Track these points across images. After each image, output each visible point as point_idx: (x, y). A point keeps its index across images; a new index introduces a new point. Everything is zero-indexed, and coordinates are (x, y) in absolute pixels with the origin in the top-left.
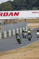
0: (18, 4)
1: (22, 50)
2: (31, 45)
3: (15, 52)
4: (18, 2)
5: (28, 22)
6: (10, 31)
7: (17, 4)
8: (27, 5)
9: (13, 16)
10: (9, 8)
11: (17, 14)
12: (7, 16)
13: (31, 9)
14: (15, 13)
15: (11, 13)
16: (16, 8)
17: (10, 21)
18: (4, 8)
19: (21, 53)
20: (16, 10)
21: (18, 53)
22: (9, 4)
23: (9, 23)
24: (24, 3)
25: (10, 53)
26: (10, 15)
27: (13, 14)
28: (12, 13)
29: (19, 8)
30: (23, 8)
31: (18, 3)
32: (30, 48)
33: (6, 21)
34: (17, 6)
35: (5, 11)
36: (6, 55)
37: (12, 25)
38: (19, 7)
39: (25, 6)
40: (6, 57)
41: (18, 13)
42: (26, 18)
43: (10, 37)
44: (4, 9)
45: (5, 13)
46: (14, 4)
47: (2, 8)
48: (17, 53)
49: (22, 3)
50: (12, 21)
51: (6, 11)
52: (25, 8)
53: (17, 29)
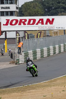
0: (53, 4)
1: (58, 81)
3: (47, 86)
7: (51, 5)
10: (38, 12)
11: (51, 22)
16: (49, 11)
17: (39, 34)
18: (29, 11)
19: (57, 87)
20: (48, 15)
21: (53, 87)
23: (37, 37)
24: (63, 3)
25: (39, 87)
28: (42, 20)
29: (54, 11)
30: (61, 12)
31: (53, 2)
34: (52, 7)
36: (31, 91)
37: (42, 39)
38: (53, 9)
39: (64, 8)
41: (53, 19)
43: (39, 60)
44: (29, 13)
45: (30, 20)
46: (45, 5)
47: (26, 11)
48: (51, 86)
49: (59, 3)
50: (42, 33)
51: (33, 16)
52: (64, 12)
53: (51, 47)
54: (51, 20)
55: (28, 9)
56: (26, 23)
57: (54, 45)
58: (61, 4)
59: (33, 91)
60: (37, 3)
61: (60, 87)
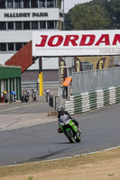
6: (100, 92)
9: (111, 46)
14: (117, 37)
15: (103, 36)
16: (119, 20)
17: (102, 62)
18: (82, 20)
20: (118, 28)
22: (99, 8)
23: (98, 68)
25: (101, 158)
26: (100, 41)
27: (111, 40)
35: (85, 28)
36: (87, 165)
40: (87, 170)
43: (102, 109)
44: (83, 24)
46: (112, 10)
47: (77, 20)
50: (107, 61)
51: (90, 29)
55: (81, 17)
56: (78, 42)
59: (91, 165)
60: (98, 7)
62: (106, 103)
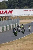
1: (15, 42)
2: (22, 38)
3: (9, 44)
4: (12, 2)
5: (20, 18)
6: (5, 26)
7: (11, 4)
8: (19, 4)
9: (8, 14)
10: (4, 7)
11: (11, 12)
12: (2, 13)
13: (22, 8)
14: (10, 11)
15: (6, 11)
16: (10, 7)
17: (5, 18)
19: (14, 45)
21: (12, 45)
23: (4, 20)
24: (17, 3)
25: (5, 45)
26: (5, 12)
27: (8, 12)
30: (16, 7)
32: (21, 41)
33: (2, 18)
35: (1, 9)
38: (12, 6)
39: (17, 5)
41: (12, 11)
42: (18, 16)
43: (5, 31)
46: (8, 4)
48: (11, 45)
49: (15, 2)
50: (7, 18)
52: (17, 7)
53: (11, 25)
54: (11, 11)
57: (13, 24)
58: (16, 3)
59: (3, 47)
60: (4, 3)
61: (16, 45)
62: (7, 30)
